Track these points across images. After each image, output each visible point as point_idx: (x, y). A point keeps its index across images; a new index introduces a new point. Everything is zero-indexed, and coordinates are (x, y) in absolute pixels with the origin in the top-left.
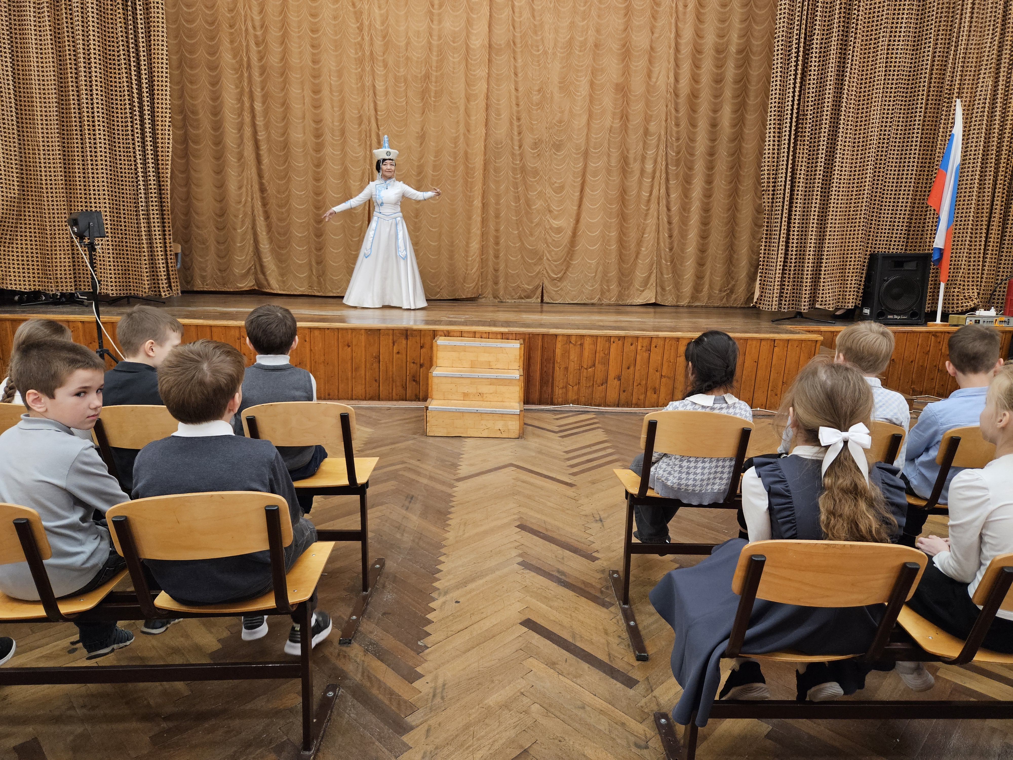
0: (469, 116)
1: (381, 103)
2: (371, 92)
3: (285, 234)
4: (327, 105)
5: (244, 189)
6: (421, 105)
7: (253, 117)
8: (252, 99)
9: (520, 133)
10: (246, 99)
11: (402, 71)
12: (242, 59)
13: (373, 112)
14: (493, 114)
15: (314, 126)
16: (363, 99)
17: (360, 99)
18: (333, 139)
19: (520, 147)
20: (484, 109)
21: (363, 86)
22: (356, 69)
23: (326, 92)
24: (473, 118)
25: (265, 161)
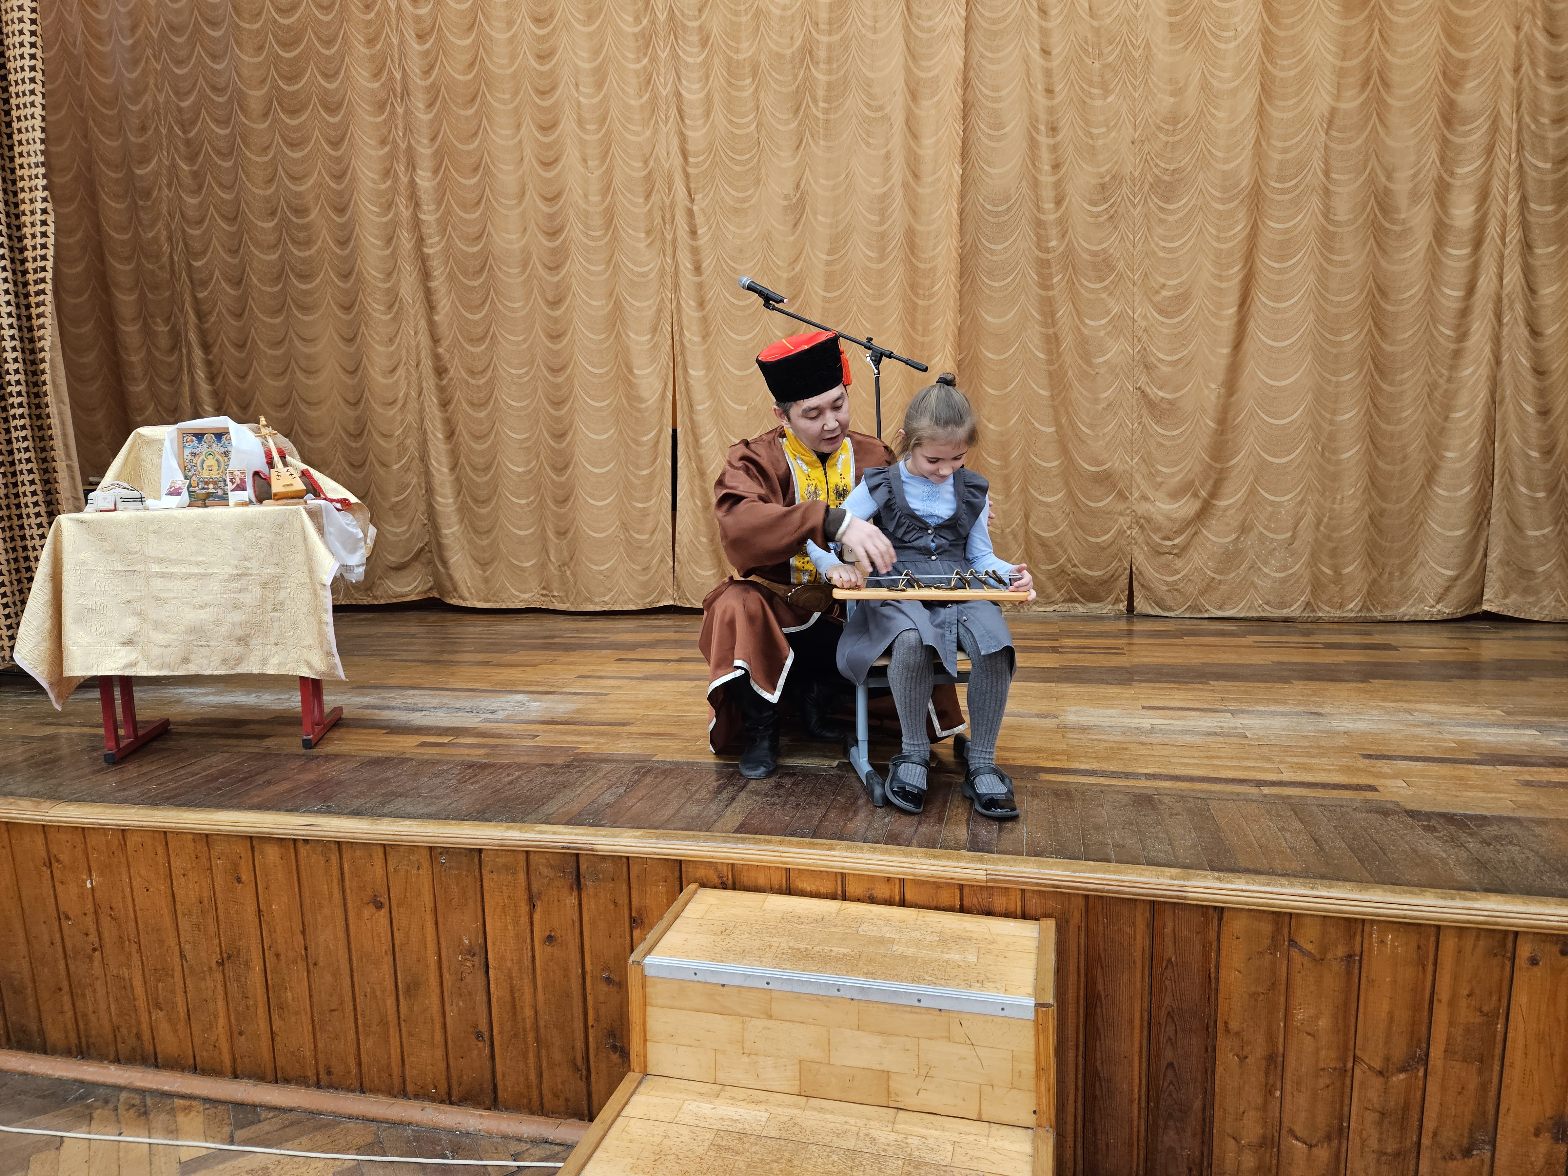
0: (915, 137)
1: (696, 136)
2: (673, 111)
3: (487, 468)
4: (571, 156)
5: (401, 371)
6: (793, 125)
7: (417, 205)
8: (412, 165)
9: (1056, 167)
10: (401, 168)
11: (746, 50)
12: (392, 78)
13: (678, 160)
14: (982, 127)
15: (546, 210)
16: (656, 131)
17: (648, 133)
18: (587, 236)
19: (1058, 202)
20: (959, 115)
21: (654, 98)
22: (638, 60)
23: (568, 125)
24: (928, 141)
25: (444, 304)
